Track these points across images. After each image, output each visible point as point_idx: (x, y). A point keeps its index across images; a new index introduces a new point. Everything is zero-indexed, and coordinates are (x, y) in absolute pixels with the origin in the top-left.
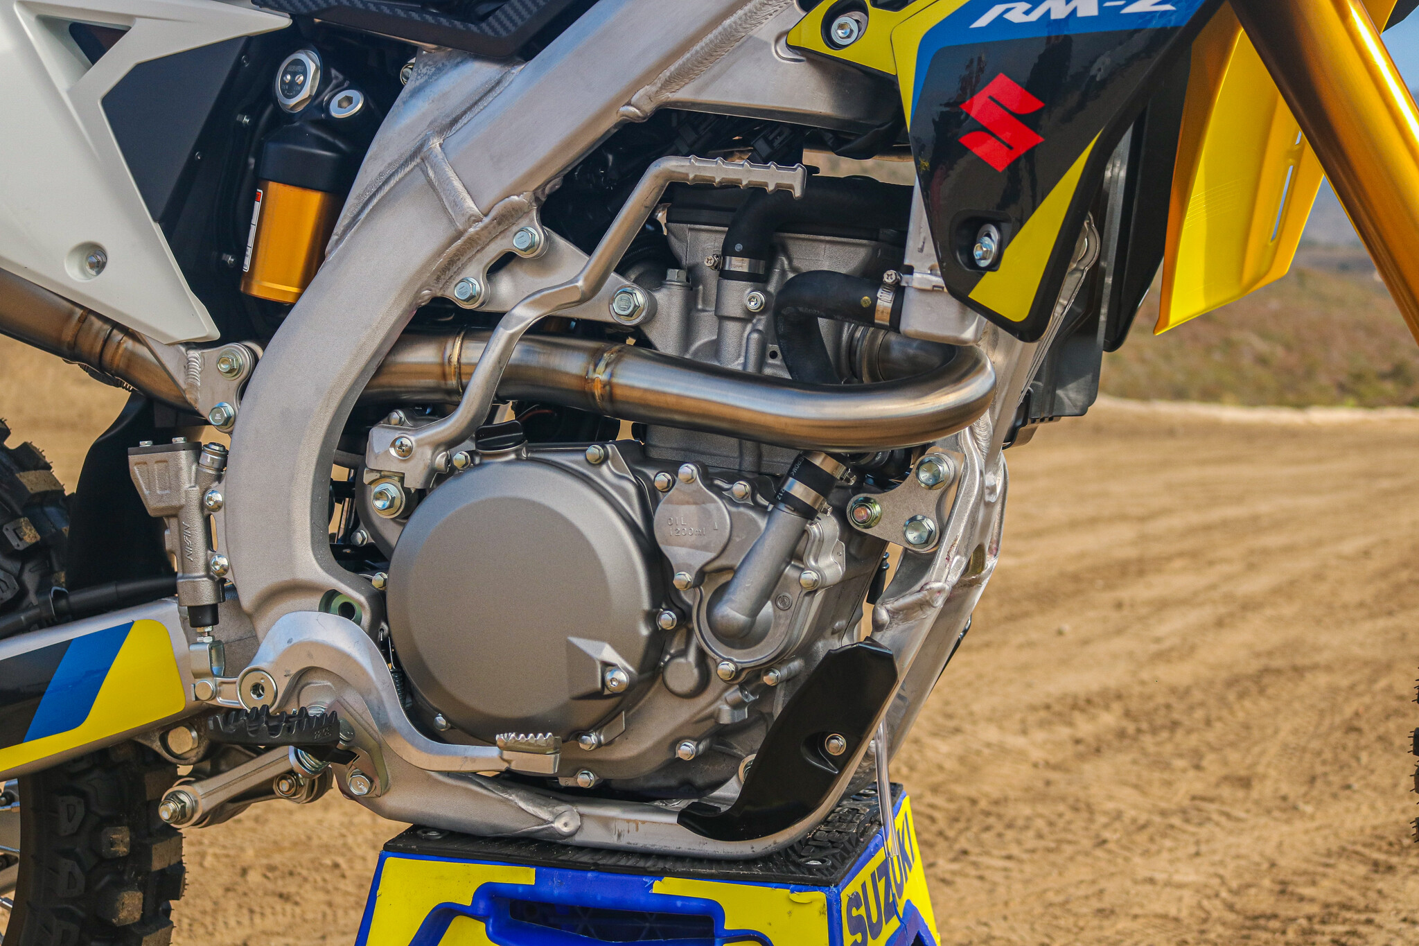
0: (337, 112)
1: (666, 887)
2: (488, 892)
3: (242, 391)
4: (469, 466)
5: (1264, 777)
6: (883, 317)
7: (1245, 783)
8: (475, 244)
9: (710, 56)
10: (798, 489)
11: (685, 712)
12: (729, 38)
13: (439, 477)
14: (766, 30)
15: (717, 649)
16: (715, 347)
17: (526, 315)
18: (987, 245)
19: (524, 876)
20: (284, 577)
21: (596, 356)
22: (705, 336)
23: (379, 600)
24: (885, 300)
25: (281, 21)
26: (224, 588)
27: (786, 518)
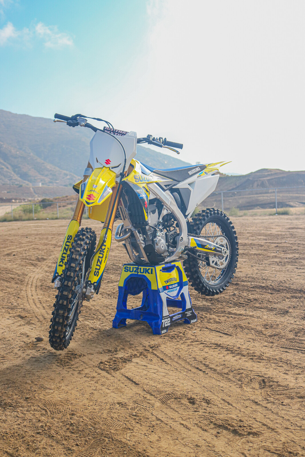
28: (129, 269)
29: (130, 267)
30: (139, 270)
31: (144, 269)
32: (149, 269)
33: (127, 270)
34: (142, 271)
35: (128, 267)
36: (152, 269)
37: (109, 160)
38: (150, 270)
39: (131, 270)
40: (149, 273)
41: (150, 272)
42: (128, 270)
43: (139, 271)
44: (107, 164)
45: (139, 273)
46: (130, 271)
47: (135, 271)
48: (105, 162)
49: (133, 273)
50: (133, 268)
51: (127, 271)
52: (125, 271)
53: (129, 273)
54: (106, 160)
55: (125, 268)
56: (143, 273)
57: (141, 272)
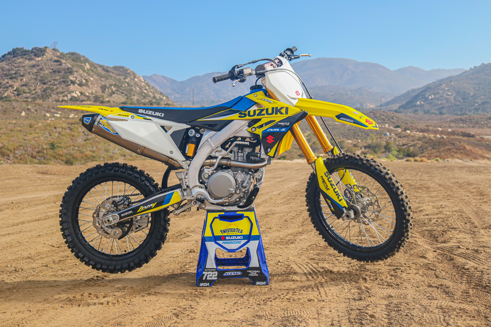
0: (197, 136)
1: (238, 213)
2: (219, 215)
3: (189, 166)
4: (216, 173)
5: (273, 228)
6: (259, 156)
7: (270, 228)
8: (214, 150)
9: (239, 132)
10: (250, 173)
11: (238, 196)
12: (241, 130)
13: (212, 174)
14: (245, 129)
15: (242, 189)
16: (238, 159)
17: (220, 157)
18: (269, 150)
19: (223, 213)
20: (195, 185)
21: (228, 161)
22: (236, 158)
23: (205, 186)
24: (259, 155)
25: (190, 127)
26: (188, 187)
27: (249, 175)
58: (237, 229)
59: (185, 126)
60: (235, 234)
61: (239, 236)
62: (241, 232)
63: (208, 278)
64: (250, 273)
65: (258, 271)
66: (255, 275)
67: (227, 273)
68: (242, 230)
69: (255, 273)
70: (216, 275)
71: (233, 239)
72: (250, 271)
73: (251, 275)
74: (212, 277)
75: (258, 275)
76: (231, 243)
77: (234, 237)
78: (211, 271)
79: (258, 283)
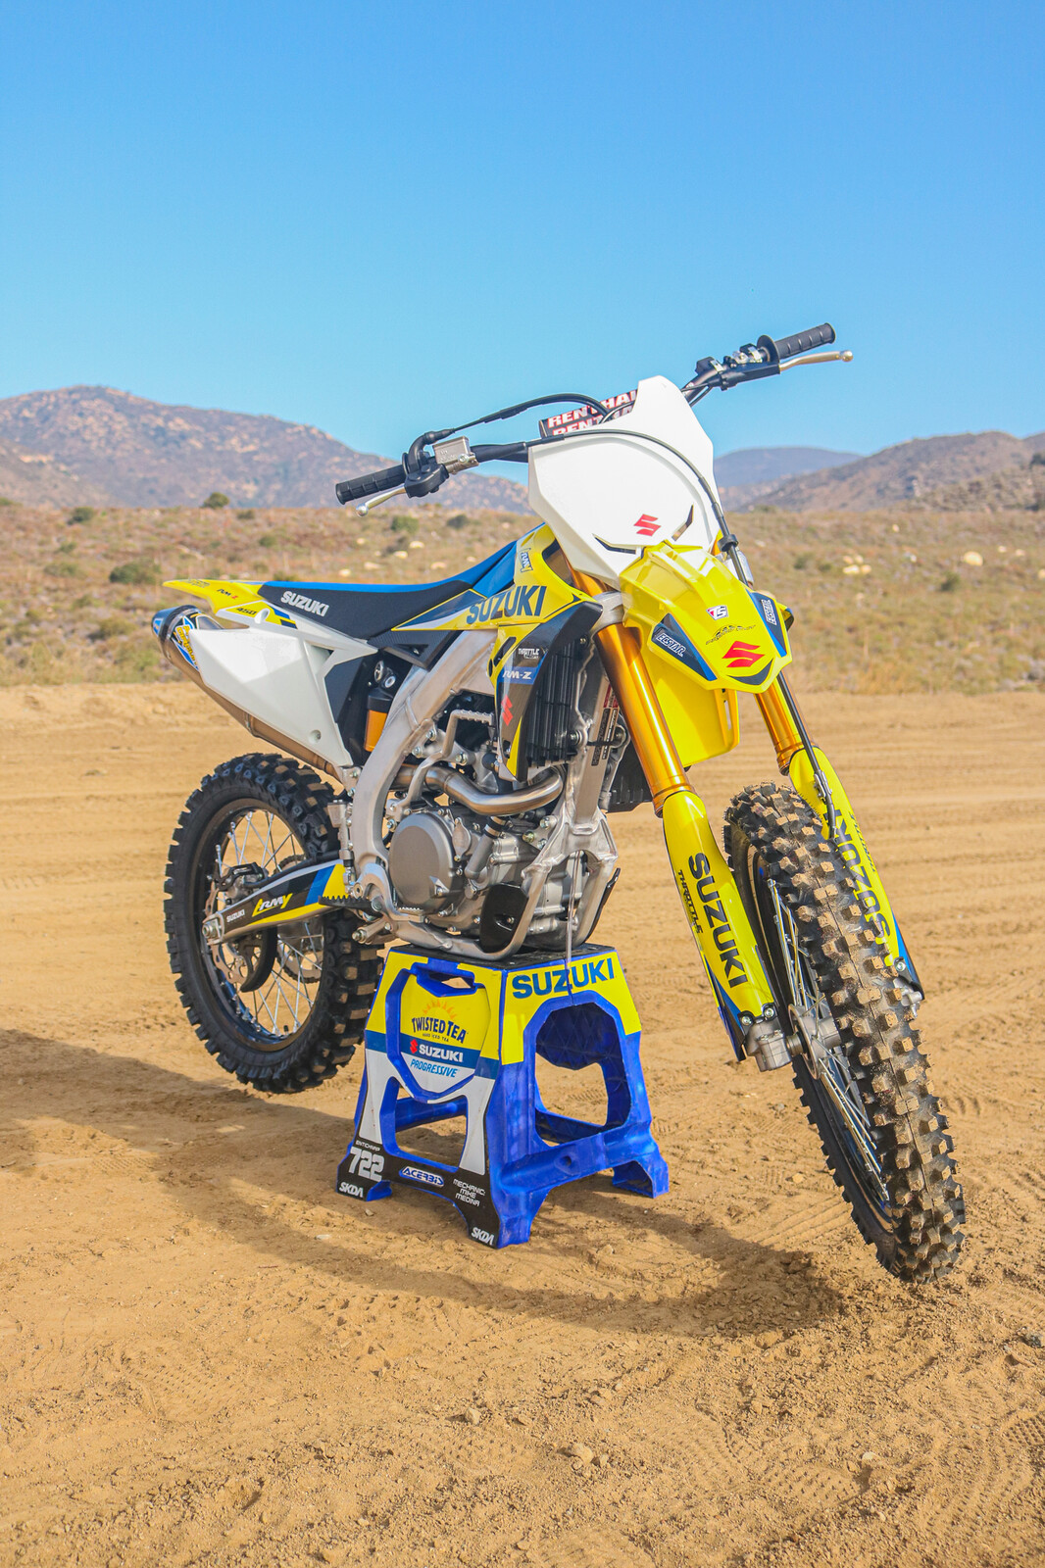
0: (387, 684)
1: (461, 967)
3: (357, 784)
4: (409, 815)
8: (420, 735)
9: (472, 673)
10: (488, 829)
12: (475, 668)
14: (484, 666)
17: (431, 760)
18: (508, 749)
19: (424, 960)
20: (366, 851)
23: (390, 861)
25: (375, 651)
26: (352, 854)
27: (486, 838)
28: (531, 983)
29: (535, 976)
30: (570, 976)
31: (585, 966)
32: (601, 963)
33: (523, 991)
34: (581, 978)
35: (526, 978)
36: (609, 961)
37: (644, 517)
38: (605, 964)
39: (543, 986)
40: (603, 978)
41: (607, 975)
42: (528, 987)
43: (571, 981)
44: (649, 533)
45: (575, 990)
46: (540, 992)
47: (559, 987)
48: (640, 532)
49: (553, 995)
50: (548, 975)
51: (528, 994)
52: (517, 995)
53: (536, 1001)
54: (639, 524)
55: (515, 984)
56: (586, 982)
57: (579, 984)
58: (451, 1024)
59: (363, 649)
60: (441, 1041)
61: (454, 1049)
62: (461, 1038)
63: (362, 1173)
64: (458, 1189)
65: (480, 1191)
66: (471, 1201)
67: (411, 1169)
68: (464, 1032)
69: (473, 1195)
70: (380, 1168)
71: (435, 1055)
72: (459, 1183)
73: (463, 1198)
74: (369, 1170)
75: (477, 1203)
76: (429, 1069)
77: (438, 1050)
78: (368, 1150)
79: (477, 1233)
